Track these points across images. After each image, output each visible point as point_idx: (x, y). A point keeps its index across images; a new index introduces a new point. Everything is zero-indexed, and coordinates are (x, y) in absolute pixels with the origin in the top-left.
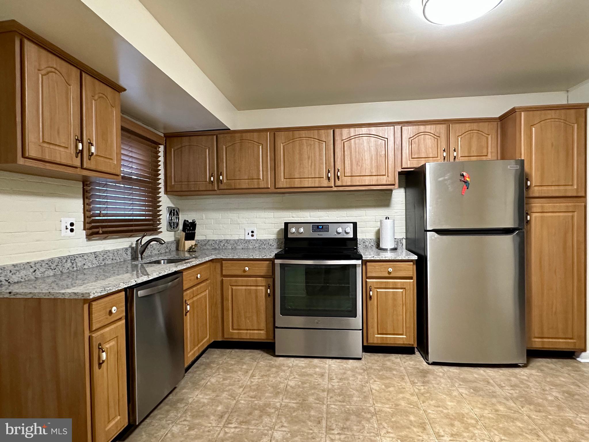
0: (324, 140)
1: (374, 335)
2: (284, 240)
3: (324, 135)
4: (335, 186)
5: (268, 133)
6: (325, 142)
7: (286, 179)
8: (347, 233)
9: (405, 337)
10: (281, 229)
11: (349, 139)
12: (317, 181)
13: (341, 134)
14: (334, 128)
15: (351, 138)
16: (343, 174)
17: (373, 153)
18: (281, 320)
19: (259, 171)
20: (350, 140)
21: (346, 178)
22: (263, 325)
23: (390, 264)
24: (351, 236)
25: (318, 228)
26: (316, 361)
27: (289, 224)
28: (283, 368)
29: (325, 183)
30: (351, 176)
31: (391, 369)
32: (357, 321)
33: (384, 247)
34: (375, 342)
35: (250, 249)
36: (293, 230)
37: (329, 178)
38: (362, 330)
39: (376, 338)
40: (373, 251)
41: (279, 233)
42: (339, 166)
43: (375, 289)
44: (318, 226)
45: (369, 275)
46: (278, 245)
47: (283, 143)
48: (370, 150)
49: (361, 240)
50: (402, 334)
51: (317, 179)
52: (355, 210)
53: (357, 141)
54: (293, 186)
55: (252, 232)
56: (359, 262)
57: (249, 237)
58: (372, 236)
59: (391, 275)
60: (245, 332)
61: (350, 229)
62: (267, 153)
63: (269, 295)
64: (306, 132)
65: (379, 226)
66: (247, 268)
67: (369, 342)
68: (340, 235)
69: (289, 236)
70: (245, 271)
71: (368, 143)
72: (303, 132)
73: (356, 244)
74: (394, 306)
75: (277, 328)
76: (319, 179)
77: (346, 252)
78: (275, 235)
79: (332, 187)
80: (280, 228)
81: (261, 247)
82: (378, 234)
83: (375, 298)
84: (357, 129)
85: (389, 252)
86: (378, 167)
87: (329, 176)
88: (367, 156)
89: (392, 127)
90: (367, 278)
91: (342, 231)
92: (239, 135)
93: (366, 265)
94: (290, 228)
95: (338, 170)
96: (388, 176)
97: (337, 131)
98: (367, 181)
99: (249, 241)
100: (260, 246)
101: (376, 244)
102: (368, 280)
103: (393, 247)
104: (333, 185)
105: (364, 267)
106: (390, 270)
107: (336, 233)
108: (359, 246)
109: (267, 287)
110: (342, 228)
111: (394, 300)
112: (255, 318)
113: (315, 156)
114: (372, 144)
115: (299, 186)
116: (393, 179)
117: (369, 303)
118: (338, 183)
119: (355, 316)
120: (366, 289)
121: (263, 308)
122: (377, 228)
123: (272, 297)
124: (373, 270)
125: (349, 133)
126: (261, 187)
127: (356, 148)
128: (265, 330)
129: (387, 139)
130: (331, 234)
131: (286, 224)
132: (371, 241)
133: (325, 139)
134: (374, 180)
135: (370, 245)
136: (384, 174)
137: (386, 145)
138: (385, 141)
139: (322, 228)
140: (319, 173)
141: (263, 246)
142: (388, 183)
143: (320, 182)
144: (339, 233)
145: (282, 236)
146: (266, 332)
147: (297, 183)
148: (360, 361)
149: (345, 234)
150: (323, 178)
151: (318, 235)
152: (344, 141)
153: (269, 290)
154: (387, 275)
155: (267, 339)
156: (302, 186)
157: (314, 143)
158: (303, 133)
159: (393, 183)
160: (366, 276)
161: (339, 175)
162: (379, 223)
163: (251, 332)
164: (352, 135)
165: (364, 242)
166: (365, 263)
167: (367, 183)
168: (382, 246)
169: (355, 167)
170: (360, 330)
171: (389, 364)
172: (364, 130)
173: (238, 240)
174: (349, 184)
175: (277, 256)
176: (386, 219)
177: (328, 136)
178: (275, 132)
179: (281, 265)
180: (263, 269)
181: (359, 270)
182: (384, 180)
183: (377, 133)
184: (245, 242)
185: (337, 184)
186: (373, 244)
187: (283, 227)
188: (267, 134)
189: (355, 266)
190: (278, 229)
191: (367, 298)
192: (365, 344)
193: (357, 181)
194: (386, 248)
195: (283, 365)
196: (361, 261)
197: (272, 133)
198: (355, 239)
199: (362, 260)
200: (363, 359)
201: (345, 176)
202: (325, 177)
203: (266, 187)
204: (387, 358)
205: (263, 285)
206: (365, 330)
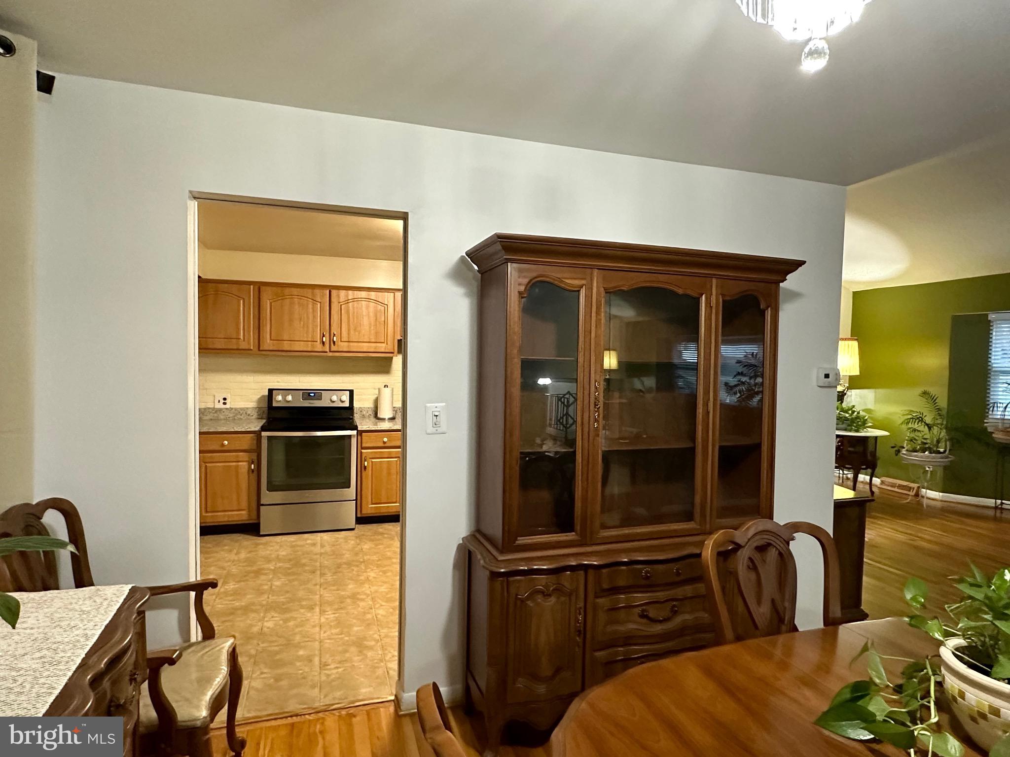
0: (319, 301)
1: (367, 505)
2: (267, 409)
3: (318, 297)
4: (330, 351)
5: (252, 286)
6: (320, 303)
7: (273, 340)
8: (343, 402)
9: (398, 504)
10: (263, 396)
11: (346, 302)
12: (310, 345)
13: (338, 296)
14: (331, 288)
15: (349, 301)
16: (340, 340)
17: (372, 319)
18: (267, 497)
19: (238, 329)
20: (348, 303)
21: (342, 343)
22: (244, 504)
23: (385, 435)
24: (347, 404)
25: (309, 395)
26: (306, 536)
27: (274, 391)
28: (271, 544)
29: (319, 347)
30: (349, 342)
31: (382, 534)
32: (351, 492)
33: (381, 417)
34: (369, 512)
35: (221, 420)
36: (280, 398)
37: (323, 343)
38: (356, 500)
39: (370, 509)
40: (370, 420)
41: (260, 400)
42: (335, 330)
43: (371, 460)
44: (308, 394)
45: (364, 445)
46: (258, 415)
47: (269, 300)
48: (368, 315)
49: (358, 409)
50: (395, 503)
51: (310, 343)
52: (351, 376)
53: (355, 305)
54: (280, 349)
55: (225, 399)
56: (354, 432)
57: (220, 406)
58: (370, 404)
59: (386, 445)
60: (222, 513)
61: (346, 397)
62: (250, 308)
63: (253, 471)
64: (299, 289)
65: (377, 393)
66: (226, 442)
67: (363, 512)
68: (334, 403)
69: (274, 405)
70: (223, 445)
71: (368, 307)
72: (295, 289)
73: (352, 414)
74: (389, 474)
75: (263, 505)
76: (313, 343)
77: (341, 423)
78: (255, 403)
79: (326, 352)
80: (262, 394)
81: (236, 418)
82: (376, 402)
83: (369, 469)
84: (355, 292)
85: (387, 421)
86: (377, 334)
87: (324, 340)
88: (365, 321)
89: (392, 294)
90: (362, 448)
91: (337, 398)
92: (214, 285)
93: (361, 435)
94: (276, 396)
95: (334, 334)
96: (387, 344)
97: (334, 292)
98: (365, 347)
99: (220, 410)
100: (235, 416)
101: (374, 413)
102: (363, 451)
103: (391, 416)
104: (328, 350)
105: (359, 437)
106: (385, 440)
107: (330, 402)
108: (355, 415)
109: (251, 461)
110: (337, 396)
111: (389, 469)
112: (235, 497)
113: (308, 318)
114: (371, 310)
115: (288, 349)
116: (392, 347)
117: (364, 473)
118: (334, 348)
119: (349, 487)
120: (360, 458)
121: (244, 485)
122: (377, 396)
123: (255, 472)
124: (367, 440)
125: (347, 296)
126: (240, 348)
127: (354, 313)
128: (247, 510)
129: (387, 305)
130: (324, 403)
131: (271, 391)
132: (368, 409)
133: (321, 299)
134: (372, 347)
135: (367, 414)
136: (383, 341)
137: (386, 311)
138: (385, 307)
139: (314, 396)
140: (312, 337)
141: (239, 416)
142: (387, 351)
143: (312, 345)
144: (334, 402)
145: (265, 405)
146: (249, 512)
147: (286, 346)
148: (353, 531)
149: (340, 403)
150: (317, 342)
151: (310, 403)
152: (342, 303)
153: (253, 465)
154: (381, 445)
155: (247, 520)
156: (292, 349)
157: (308, 304)
158: (295, 291)
159: (392, 351)
160: (361, 447)
161: (335, 340)
162: (377, 390)
163: (230, 513)
164: (350, 298)
165: (361, 411)
166: (360, 433)
167: (365, 350)
168: (380, 415)
169: (352, 332)
170: (354, 500)
171: (381, 530)
172: (363, 294)
173: (205, 409)
174: (345, 350)
175: (264, 428)
176: (385, 387)
177: (323, 296)
178: (260, 286)
179: (269, 438)
180: (246, 442)
181: (354, 441)
182: (382, 347)
183: (376, 298)
184: (214, 411)
185: (332, 350)
186: (371, 413)
187: (267, 394)
188: (250, 288)
189: (350, 437)
190: (259, 397)
191: (361, 469)
192: (359, 515)
193: (354, 347)
194: (384, 417)
195: (271, 542)
196: (356, 431)
197: (257, 287)
198: (351, 408)
199: (358, 430)
200: (356, 529)
201: (341, 341)
202: (319, 341)
203: (247, 348)
204: (381, 527)
205: (245, 460)
206: (359, 500)
